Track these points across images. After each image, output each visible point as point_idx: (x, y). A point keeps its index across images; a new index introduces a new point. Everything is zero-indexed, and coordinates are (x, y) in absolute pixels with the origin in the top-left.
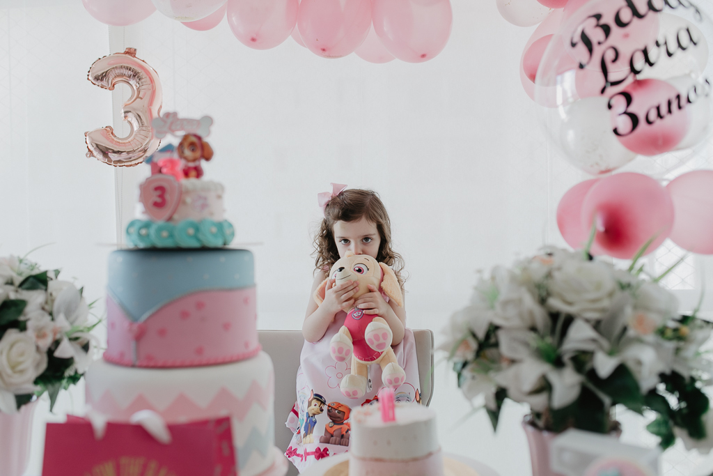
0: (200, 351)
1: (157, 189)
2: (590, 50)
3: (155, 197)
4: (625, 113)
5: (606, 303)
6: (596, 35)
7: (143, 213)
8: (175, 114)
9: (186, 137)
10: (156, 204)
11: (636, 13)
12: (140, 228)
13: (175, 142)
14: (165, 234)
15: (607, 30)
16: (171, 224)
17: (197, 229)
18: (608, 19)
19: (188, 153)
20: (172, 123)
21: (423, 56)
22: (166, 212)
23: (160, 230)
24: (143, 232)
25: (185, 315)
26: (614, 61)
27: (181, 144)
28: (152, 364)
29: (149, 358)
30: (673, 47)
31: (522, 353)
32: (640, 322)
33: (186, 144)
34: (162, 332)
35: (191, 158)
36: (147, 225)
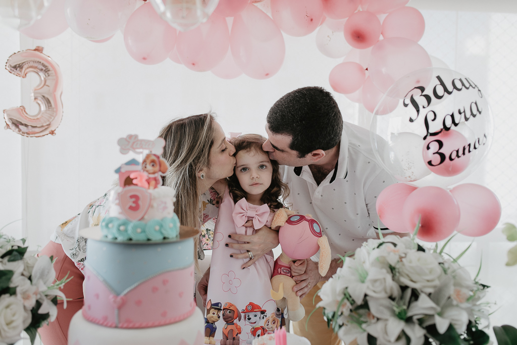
0: (164, 314)
1: (132, 197)
2: (418, 111)
3: (131, 203)
4: (437, 153)
5: (437, 283)
6: (421, 101)
7: (120, 213)
8: (136, 136)
9: (148, 156)
10: (131, 208)
11: (446, 90)
12: (120, 226)
13: (140, 158)
14: (139, 230)
15: (428, 99)
16: (143, 222)
17: (161, 226)
18: (429, 91)
19: (149, 167)
20: (134, 143)
21: (267, 75)
22: (139, 214)
23: (135, 228)
24: (122, 228)
25: (155, 289)
26: (433, 120)
27: (144, 161)
28: (131, 325)
29: (128, 321)
30: (468, 114)
31: (386, 314)
32: (458, 294)
33: (148, 161)
34: (139, 303)
35: (152, 171)
36: (125, 224)
